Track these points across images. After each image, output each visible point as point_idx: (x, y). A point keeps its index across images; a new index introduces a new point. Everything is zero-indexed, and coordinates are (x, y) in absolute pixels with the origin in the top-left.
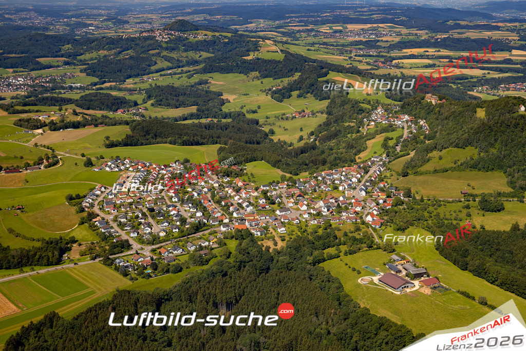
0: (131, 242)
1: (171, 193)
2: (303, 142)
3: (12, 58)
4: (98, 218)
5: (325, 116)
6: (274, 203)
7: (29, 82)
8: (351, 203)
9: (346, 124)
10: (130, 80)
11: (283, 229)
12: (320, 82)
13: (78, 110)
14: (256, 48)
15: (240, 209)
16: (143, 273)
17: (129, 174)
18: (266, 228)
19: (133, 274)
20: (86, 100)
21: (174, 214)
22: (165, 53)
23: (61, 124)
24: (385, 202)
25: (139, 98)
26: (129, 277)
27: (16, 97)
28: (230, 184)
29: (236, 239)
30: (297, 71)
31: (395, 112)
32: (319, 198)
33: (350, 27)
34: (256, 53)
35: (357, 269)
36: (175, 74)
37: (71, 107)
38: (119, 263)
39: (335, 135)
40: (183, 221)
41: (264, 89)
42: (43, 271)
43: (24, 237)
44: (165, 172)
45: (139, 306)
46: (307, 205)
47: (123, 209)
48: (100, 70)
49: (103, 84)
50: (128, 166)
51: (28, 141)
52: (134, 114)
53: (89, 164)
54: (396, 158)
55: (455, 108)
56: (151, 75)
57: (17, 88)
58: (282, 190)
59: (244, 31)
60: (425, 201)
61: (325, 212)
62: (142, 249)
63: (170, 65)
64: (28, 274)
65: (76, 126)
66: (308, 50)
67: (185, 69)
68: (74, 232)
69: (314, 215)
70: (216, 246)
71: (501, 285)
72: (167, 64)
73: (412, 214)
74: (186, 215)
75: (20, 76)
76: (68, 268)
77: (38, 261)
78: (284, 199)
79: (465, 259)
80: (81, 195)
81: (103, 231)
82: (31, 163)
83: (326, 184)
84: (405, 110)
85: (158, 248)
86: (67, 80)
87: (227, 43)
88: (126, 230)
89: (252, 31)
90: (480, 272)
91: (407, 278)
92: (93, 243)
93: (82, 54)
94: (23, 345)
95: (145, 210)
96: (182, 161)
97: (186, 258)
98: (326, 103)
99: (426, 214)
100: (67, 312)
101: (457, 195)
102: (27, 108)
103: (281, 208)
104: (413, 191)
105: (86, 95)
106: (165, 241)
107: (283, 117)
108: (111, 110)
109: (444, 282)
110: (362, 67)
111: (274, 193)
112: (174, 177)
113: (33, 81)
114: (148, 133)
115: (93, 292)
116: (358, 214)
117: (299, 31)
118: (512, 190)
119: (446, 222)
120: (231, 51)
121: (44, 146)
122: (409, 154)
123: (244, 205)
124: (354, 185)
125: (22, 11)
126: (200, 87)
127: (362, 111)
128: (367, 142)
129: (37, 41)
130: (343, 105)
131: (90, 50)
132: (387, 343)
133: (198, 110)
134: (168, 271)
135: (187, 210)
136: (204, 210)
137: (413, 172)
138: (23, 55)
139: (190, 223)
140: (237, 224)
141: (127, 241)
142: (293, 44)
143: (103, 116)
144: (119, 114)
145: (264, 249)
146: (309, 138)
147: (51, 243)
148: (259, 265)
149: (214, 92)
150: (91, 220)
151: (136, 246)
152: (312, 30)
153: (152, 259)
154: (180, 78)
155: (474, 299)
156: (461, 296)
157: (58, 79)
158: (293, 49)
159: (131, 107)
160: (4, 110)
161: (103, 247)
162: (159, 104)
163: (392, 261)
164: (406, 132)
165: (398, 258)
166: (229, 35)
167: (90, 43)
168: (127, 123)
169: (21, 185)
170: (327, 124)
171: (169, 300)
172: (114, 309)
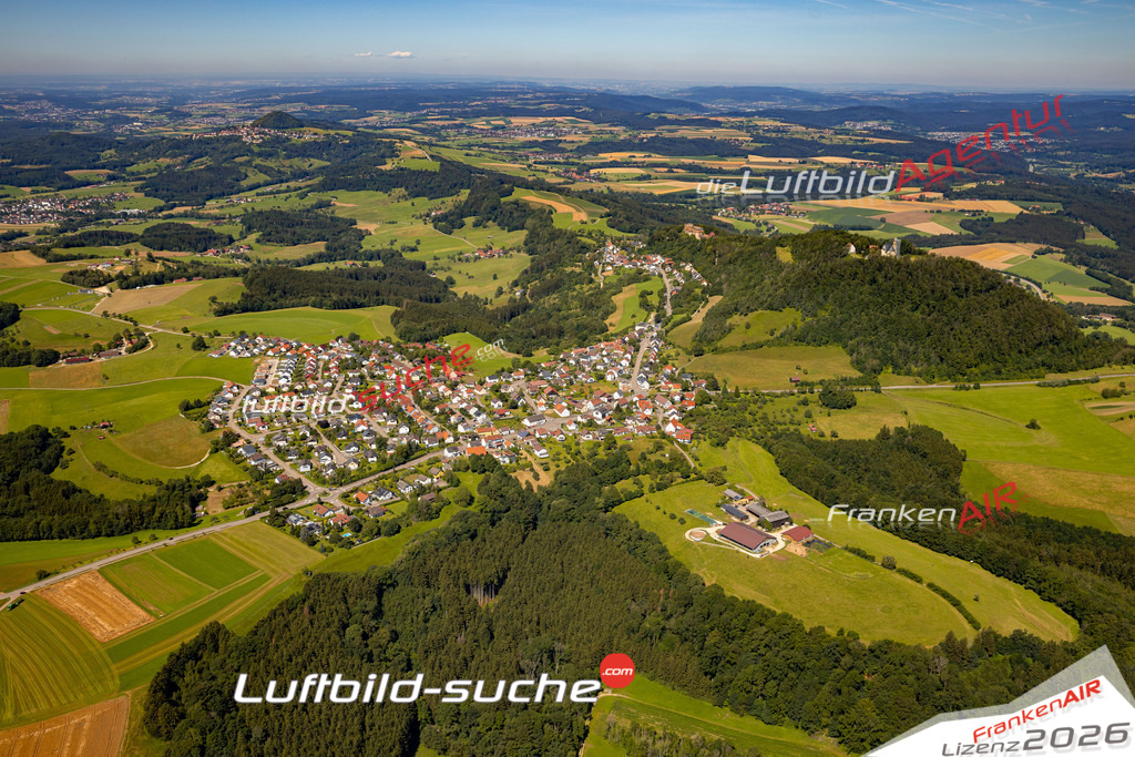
0: (306, 482)
2: (505, 297)
3: (28, 170)
4: (241, 442)
5: (526, 255)
6: (516, 407)
7: (60, 208)
8: (633, 403)
9: (568, 270)
10: (212, 203)
11: (544, 451)
12: (504, 203)
13: (156, 254)
14: (393, 152)
15: (466, 419)
16: (339, 538)
17: (270, 361)
18: (516, 451)
19: (324, 541)
20: (156, 236)
21: (363, 431)
22: (258, 161)
23: (137, 278)
24: (682, 399)
25: (235, 230)
26: (318, 546)
27: (45, 233)
28: (436, 375)
29: (474, 471)
30: (462, 186)
31: (639, 250)
32: (582, 395)
33: (516, 121)
34: (396, 160)
35: (679, 516)
36: (279, 192)
37: (141, 250)
38: (296, 521)
39: (555, 287)
40: (382, 443)
41: (418, 214)
43: (125, 478)
44: (327, 357)
45: (351, 600)
46: (569, 409)
47: (277, 424)
48: (166, 187)
49: (172, 208)
50: (263, 348)
51: (90, 308)
52: (233, 256)
53: (200, 345)
54: (675, 325)
56: (241, 194)
57: (42, 218)
58: (520, 383)
59: (364, 127)
60: (743, 396)
61: (599, 419)
62: (325, 494)
63: (269, 178)
64: (149, 547)
65: (159, 280)
66: (467, 155)
67: (292, 184)
68: (205, 465)
69: (584, 425)
70: (443, 484)
72: (262, 178)
73: (730, 418)
74: (384, 432)
75: (44, 198)
76: (213, 534)
77: (159, 521)
78: (527, 397)
79: (832, 490)
80: (203, 400)
81: (253, 463)
82: (104, 344)
83: (584, 371)
84: (654, 248)
85: (352, 492)
86: (117, 204)
87: (349, 146)
88: (291, 460)
89: (375, 128)
91: (760, 528)
92: (241, 486)
93: (133, 164)
95: (313, 425)
96: (346, 336)
97: (402, 508)
98: (520, 235)
99: (747, 415)
100: (232, 617)
101: (785, 383)
102: (74, 251)
103: (529, 414)
104: (717, 379)
105: (154, 227)
106: (359, 479)
107: (461, 258)
108: (196, 250)
109: (817, 533)
110: (551, 179)
111: (511, 389)
112: (344, 366)
113: (66, 206)
114: (272, 289)
115: (265, 578)
116: (650, 420)
117: (443, 127)
118: (861, 375)
119: (779, 428)
120: (354, 157)
121: (120, 316)
122: (691, 319)
123: (473, 411)
124: (626, 372)
125: (29, 99)
126: (320, 212)
127: (585, 248)
128: (613, 298)
129: (63, 145)
130: (553, 240)
131: (145, 157)
132: (768, 646)
133: (327, 248)
134: (378, 534)
135: (381, 424)
136: (410, 422)
137: (711, 348)
138: (44, 166)
139: (393, 446)
140: (469, 445)
141: (300, 481)
142: (443, 146)
143: (193, 262)
144: (212, 257)
145: (524, 487)
146: (513, 291)
147: (174, 488)
148: (523, 516)
149: (343, 219)
150: (229, 445)
151: (314, 489)
152: (462, 126)
153: (347, 512)
154: (287, 198)
155: (872, 559)
156: (851, 555)
157: (103, 203)
158: (446, 154)
159: (225, 244)
160: (39, 256)
161: (259, 492)
162: (266, 239)
163: (726, 501)
164: (667, 281)
165: (736, 494)
167: (143, 147)
168: (235, 274)
169: (96, 385)
170: (536, 269)
171: (394, 585)
172: (312, 610)
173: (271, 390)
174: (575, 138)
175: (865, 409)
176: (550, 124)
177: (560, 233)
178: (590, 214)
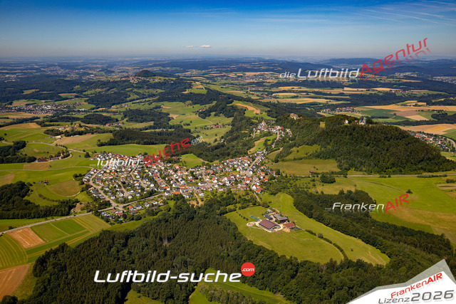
0: (111, 202)
1: (136, 173)
2: (217, 142)
3: (44, 94)
4: (92, 188)
5: (231, 127)
6: (197, 179)
7: (54, 108)
8: (243, 179)
9: (243, 132)
10: (114, 106)
11: (202, 194)
12: (228, 106)
13: (83, 124)
14: (190, 86)
15: (177, 182)
16: (118, 220)
18: (192, 194)
19: (112, 221)
20: (87, 119)
21: (137, 185)
22: (135, 90)
23: (72, 132)
24: (264, 178)
25: (119, 117)
26: (109, 222)
27: (46, 117)
28: (171, 167)
29: (174, 200)
30: (214, 100)
31: (273, 124)
32: (225, 175)
33: (247, 74)
34: (190, 89)
35: (246, 217)
36: (141, 102)
37: (78, 123)
38: (104, 214)
39: (236, 138)
40: (143, 189)
41: (194, 111)
42: (59, 219)
43: (48, 199)
45: (115, 239)
46: (217, 180)
47: (107, 183)
48: (97, 100)
49: (98, 109)
50: (110, 157)
51: (52, 143)
52: (116, 126)
53: (88, 156)
54: (272, 152)
55: (307, 122)
56: (126, 103)
57: (47, 112)
58: (202, 171)
59: (183, 76)
60: (288, 177)
61: (228, 184)
62: (118, 206)
63: (138, 97)
64: (50, 221)
65: (80, 133)
66: (221, 87)
67: (147, 99)
68: (77, 196)
69: (221, 185)
70: (162, 204)
71: (332, 227)
72: (136, 96)
73: (280, 185)
74: (144, 186)
75: (49, 105)
77: (56, 213)
78: (203, 176)
79: (311, 211)
80: (82, 174)
81: (95, 195)
82: (54, 156)
83: (229, 167)
84: (278, 123)
85: (127, 206)
86: (77, 107)
87: (173, 84)
88: (109, 195)
89: (188, 77)
90: (320, 219)
91: (276, 222)
92: (88, 203)
93: (86, 91)
94: (46, 262)
95: (120, 183)
96: (143, 154)
97: (144, 211)
98: (231, 119)
99: (288, 184)
100: (72, 243)
101: (307, 173)
102: (52, 123)
103: (202, 181)
104: (281, 171)
105: (88, 115)
106: (131, 202)
107: (205, 128)
108: (102, 124)
109: (298, 225)
110: (254, 98)
111: (198, 172)
113: (57, 107)
114: (123, 137)
115: (88, 232)
116: (248, 185)
117: (216, 76)
118: (340, 170)
119: (300, 189)
120: (175, 88)
121: (61, 145)
122: (279, 149)
123: (179, 180)
124: (246, 168)
125: (51, 66)
126: (156, 110)
127: (252, 123)
128: (255, 142)
129: (60, 83)
130: (241, 120)
131: (91, 88)
132: (263, 261)
133: (154, 124)
134: (133, 219)
135: (145, 183)
136: (155, 183)
137: (282, 160)
138: (51, 92)
139: (147, 191)
140: (175, 191)
141: (109, 201)
142: (213, 84)
143: (97, 128)
144: (107, 126)
145: (190, 206)
146: (221, 140)
147: (64, 203)
148: (187, 215)
149: (164, 113)
150: (88, 189)
151: (114, 204)
152: (225, 76)
153: (123, 212)
154: (144, 104)
155: (315, 235)
156: (308, 233)
157: (71, 106)
158: (212, 87)
159: (114, 122)
161: (94, 205)
162: (131, 120)
163: (267, 213)
164: (278, 136)
165: (271, 211)
166: (174, 79)
167: (91, 84)
168: (111, 132)
169: (47, 169)
170: (232, 132)
171: (133, 236)
172: (100, 241)
173: (108, 171)
174: (271, 81)
175: (339, 184)
176: (262, 75)
177: (245, 117)
178: (262, 110)
